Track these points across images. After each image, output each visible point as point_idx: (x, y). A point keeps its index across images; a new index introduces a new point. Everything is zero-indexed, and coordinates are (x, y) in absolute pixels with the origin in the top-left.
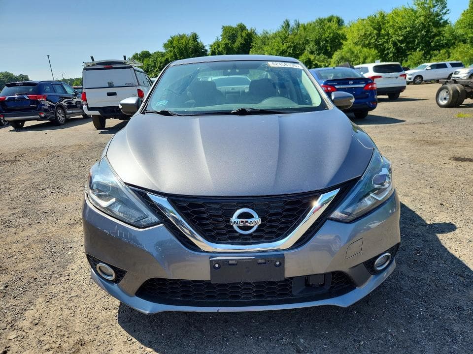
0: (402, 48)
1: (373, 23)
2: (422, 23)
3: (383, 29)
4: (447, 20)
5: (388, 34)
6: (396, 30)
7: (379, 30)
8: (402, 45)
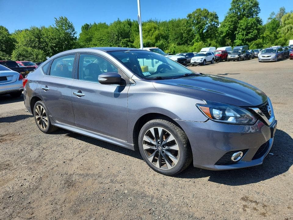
0: (56, 50)
1: (34, 34)
2: (64, 37)
3: (42, 38)
4: (76, 37)
5: (45, 42)
6: (50, 40)
7: (39, 38)
8: (56, 49)
